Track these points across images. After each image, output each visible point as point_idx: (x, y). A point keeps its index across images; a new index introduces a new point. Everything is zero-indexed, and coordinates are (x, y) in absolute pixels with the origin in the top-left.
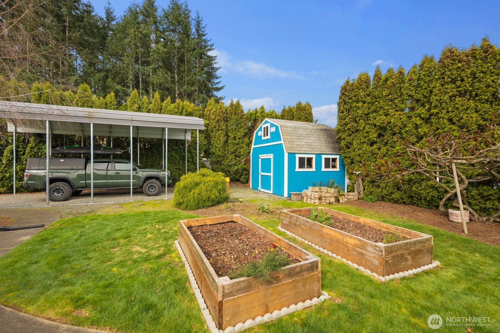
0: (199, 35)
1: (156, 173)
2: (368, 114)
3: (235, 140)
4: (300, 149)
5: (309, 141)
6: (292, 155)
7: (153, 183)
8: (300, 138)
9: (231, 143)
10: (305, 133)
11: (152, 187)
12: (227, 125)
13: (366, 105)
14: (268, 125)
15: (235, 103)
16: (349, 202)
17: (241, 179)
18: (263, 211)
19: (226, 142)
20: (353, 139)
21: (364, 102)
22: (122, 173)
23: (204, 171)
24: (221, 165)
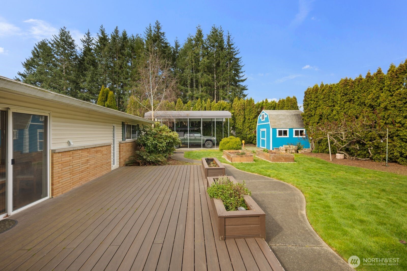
0: (230, 46)
1: (210, 138)
2: (317, 107)
3: (249, 120)
4: (279, 126)
5: (285, 122)
6: (274, 130)
7: (209, 142)
8: (280, 120)
9: (247, 122)
10: (284, 117)
11: (209, 144)
12: (244, 112)
13: (315, 102)
14: (264, 114)
15: (249, 100)
16: (305, 153)
17: (253, 142)
18: (253, 153)
19: (244, 121)
20: (310, 120)
21: (315, 101)
22: (197, 138)
23: (232, 137)
24: (241, 134)
